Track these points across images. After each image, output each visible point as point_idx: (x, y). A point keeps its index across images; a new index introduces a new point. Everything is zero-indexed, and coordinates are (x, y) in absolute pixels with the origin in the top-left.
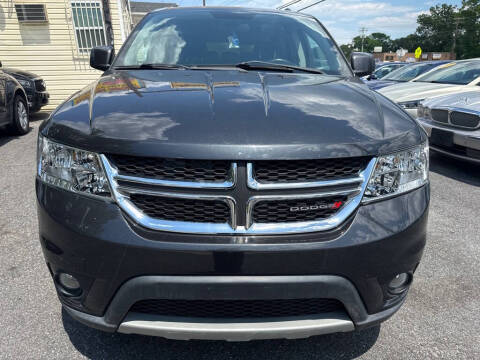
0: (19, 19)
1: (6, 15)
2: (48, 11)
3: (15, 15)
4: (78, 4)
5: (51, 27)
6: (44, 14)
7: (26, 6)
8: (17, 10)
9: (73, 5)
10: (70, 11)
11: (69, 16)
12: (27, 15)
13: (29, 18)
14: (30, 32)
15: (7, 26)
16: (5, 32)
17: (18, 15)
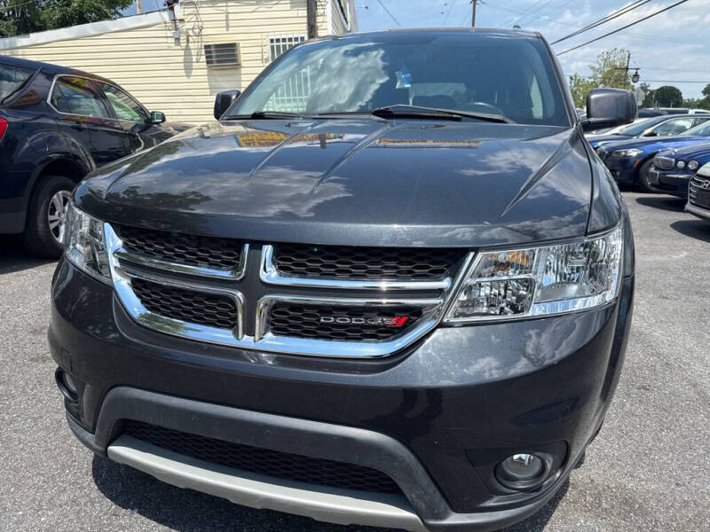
0: (208, 62)
1: (194, 59)
2: (242, 51)
3: (203, 58)
4: (278, 40)
5: (243, 71)
6: (235, 55)
7: (216, 46)
8: (206, 52)
9: (272, 41)
10: (268, 49)
11: (266, 56)
12: (217, 56)
13: (218, 62)
14: (219, 79)
15: (194, 72)
16: (192, 79)
17: (207, 57)
